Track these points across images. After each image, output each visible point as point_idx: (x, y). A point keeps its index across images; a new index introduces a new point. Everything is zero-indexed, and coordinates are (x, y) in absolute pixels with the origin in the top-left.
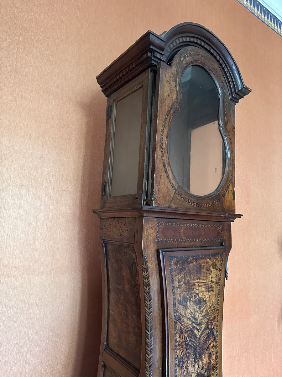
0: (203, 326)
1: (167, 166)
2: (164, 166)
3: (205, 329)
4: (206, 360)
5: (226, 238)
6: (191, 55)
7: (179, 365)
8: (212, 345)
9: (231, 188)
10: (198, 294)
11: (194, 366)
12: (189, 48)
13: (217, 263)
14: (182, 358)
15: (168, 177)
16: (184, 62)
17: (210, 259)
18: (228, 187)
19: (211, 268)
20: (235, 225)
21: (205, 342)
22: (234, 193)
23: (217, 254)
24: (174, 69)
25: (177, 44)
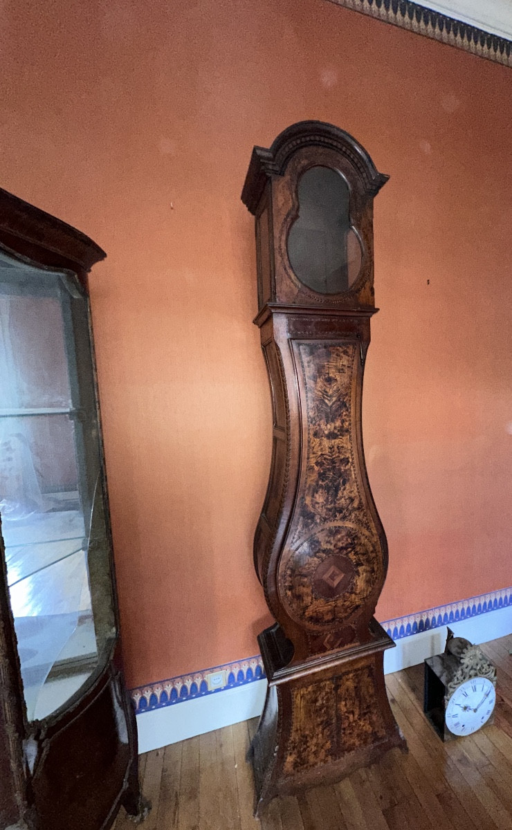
0: (334, 399)
1: (288, 268)
2: (285, 269)
3: (336, 401)
4: (338, 423)
5: (365, 332)
6: (306, 158)
7: (311, 423)
8: (344, 413)
9: (368, 284)
10: (328, 374)
11: (326, 425)
12: (304, 150)
13: (348, 350)
14: (314, 418)
15: (290, 278)
16: (299, 167)
17: (340, 347)
18: (364, 284)
19: (342, 354)
20: (374, 320)
21: (336, 411)
22: (372, 290)
23: (350, 343)
24: (287, 177)
25: (294, 146)
